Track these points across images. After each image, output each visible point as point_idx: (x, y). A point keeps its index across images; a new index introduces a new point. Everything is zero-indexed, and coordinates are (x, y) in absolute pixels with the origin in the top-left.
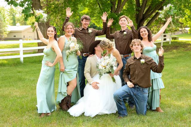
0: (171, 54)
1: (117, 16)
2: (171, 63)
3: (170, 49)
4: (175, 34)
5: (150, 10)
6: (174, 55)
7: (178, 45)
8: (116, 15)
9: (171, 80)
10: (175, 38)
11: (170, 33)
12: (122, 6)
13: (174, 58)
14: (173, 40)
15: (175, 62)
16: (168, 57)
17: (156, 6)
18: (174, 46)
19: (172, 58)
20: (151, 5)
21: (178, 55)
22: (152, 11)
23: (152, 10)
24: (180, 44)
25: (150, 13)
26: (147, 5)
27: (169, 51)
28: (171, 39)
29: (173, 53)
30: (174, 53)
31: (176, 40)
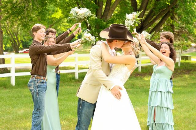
0: (182, 80)
1: (105, 23)
2: (183, 93)
3: (179, 74)
4: (186, 52)
5: (152, 15)
6: (186, 83)
7: (191, 68)
8: (104, 21)
9: (187, 114)
10: (186, 58)
11: (180, 51)
12: (113, 10)
13: (186, 87)
14: (184, 61)
15: (189, 92)
16: (178, 85)
17: (161, 11)
18: (185, 69)
19: (184, 86)
20: (154, 8)
21: (192, 82)
22: (155, 17)
23: (154, 15)
24: (193, 66)
25: (151, 20)
26: (147, 8)
27: (178, 76)
28: (181, 59)
29: (185, 78)
30: (185, 80)
31: (187, 61)
